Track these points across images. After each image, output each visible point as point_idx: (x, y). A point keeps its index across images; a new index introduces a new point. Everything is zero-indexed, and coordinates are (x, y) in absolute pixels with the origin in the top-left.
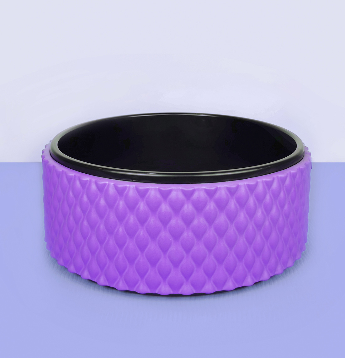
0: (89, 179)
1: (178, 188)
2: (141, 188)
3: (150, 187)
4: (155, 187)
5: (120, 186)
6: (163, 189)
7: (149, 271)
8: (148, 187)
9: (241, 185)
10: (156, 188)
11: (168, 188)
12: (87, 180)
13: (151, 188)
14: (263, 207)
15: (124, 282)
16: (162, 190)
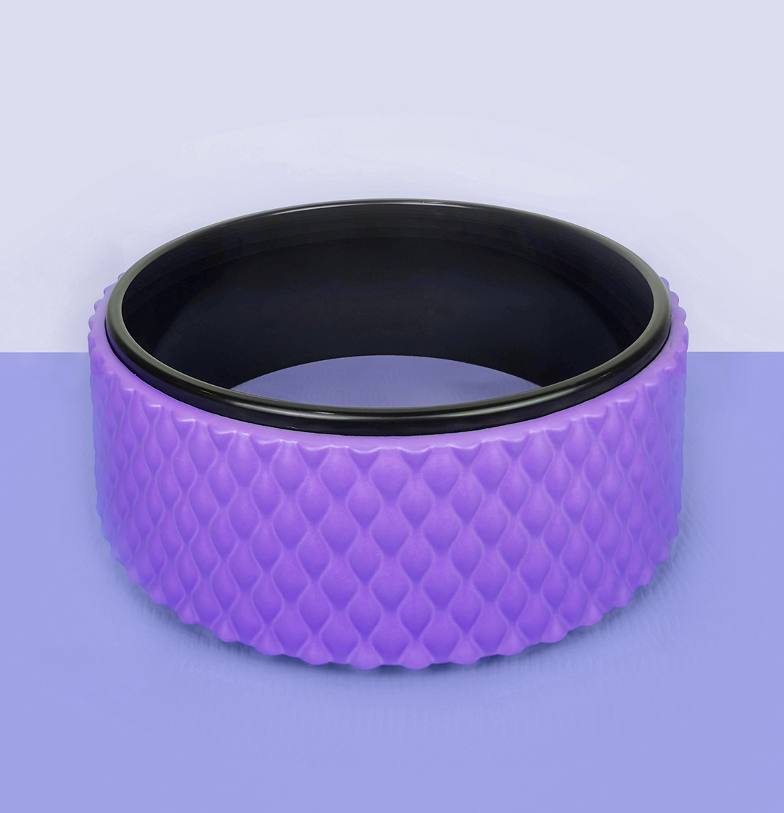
0: (193, 420)
1: (393, 448)
2: (309, 449)
3: (331, 446)
4: (341, 447)
5: (263, 442)
6: (359, 452)
7: (331, 616)
8: (326, 447)
9: (534, 434)
10: (343, 449)
11: (371, 449)
12: (190, 423)
13: (333, 449)
14: (583, 472)
15: (275, 637)
16: (357, 454)
